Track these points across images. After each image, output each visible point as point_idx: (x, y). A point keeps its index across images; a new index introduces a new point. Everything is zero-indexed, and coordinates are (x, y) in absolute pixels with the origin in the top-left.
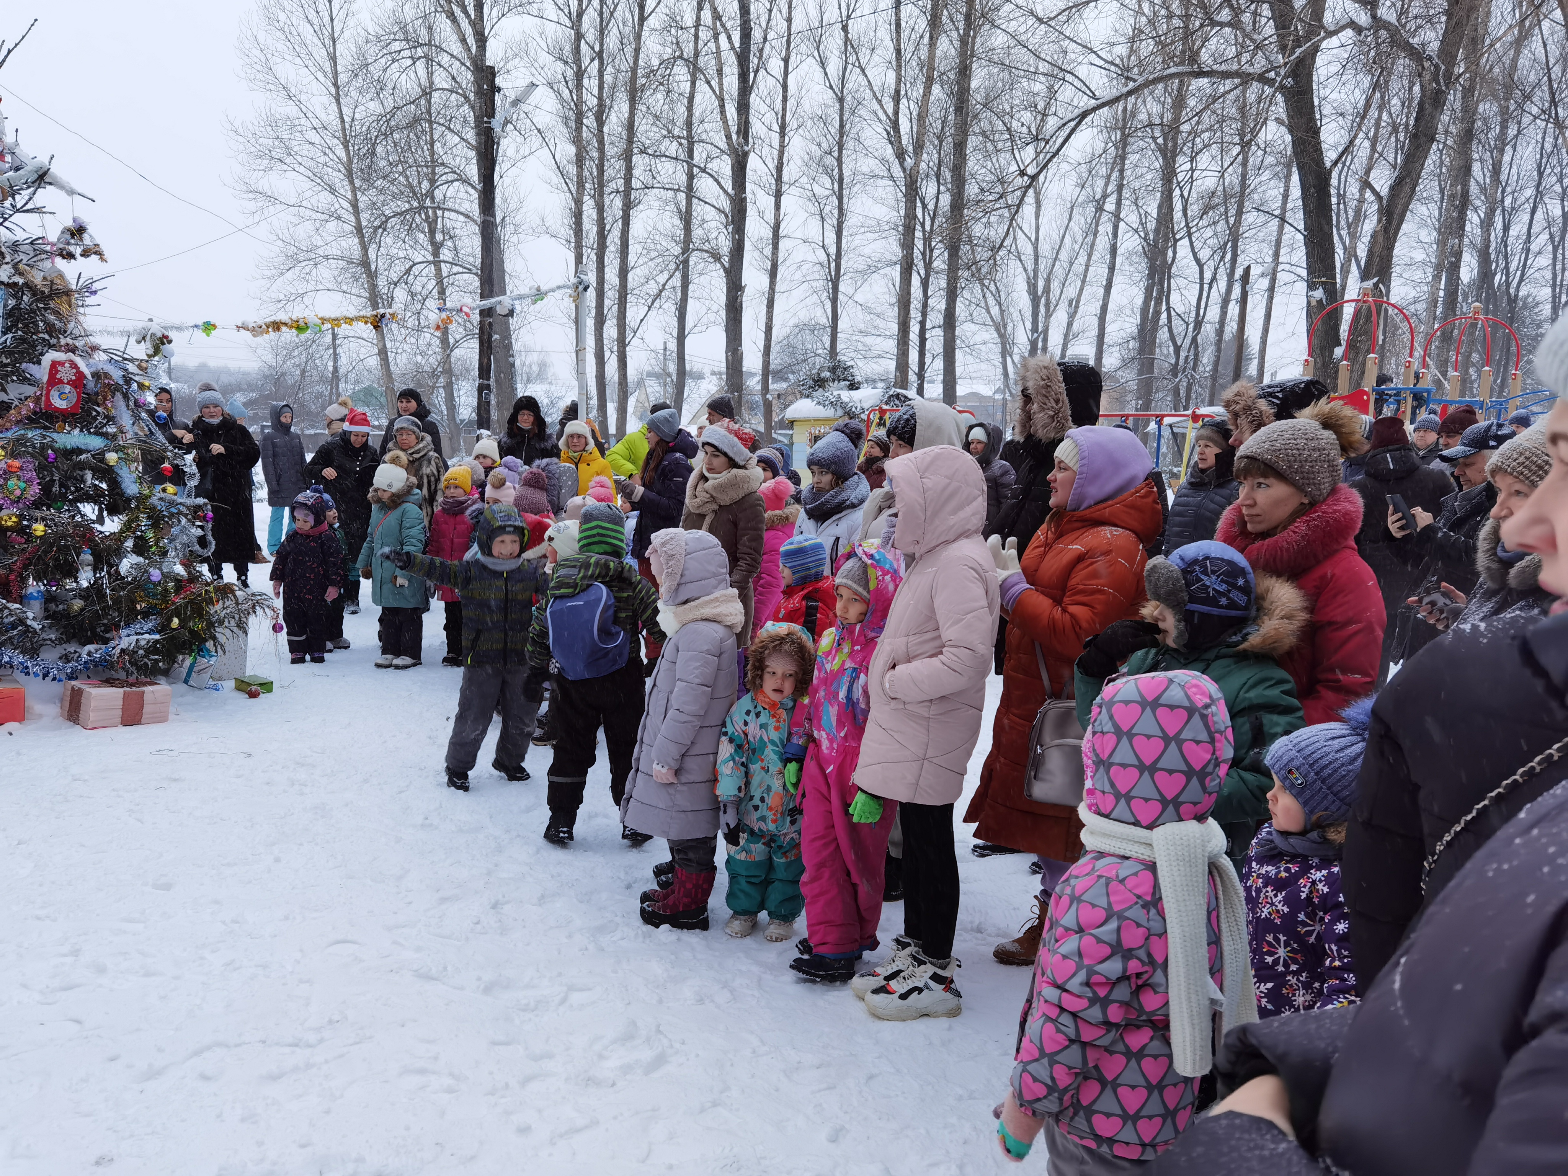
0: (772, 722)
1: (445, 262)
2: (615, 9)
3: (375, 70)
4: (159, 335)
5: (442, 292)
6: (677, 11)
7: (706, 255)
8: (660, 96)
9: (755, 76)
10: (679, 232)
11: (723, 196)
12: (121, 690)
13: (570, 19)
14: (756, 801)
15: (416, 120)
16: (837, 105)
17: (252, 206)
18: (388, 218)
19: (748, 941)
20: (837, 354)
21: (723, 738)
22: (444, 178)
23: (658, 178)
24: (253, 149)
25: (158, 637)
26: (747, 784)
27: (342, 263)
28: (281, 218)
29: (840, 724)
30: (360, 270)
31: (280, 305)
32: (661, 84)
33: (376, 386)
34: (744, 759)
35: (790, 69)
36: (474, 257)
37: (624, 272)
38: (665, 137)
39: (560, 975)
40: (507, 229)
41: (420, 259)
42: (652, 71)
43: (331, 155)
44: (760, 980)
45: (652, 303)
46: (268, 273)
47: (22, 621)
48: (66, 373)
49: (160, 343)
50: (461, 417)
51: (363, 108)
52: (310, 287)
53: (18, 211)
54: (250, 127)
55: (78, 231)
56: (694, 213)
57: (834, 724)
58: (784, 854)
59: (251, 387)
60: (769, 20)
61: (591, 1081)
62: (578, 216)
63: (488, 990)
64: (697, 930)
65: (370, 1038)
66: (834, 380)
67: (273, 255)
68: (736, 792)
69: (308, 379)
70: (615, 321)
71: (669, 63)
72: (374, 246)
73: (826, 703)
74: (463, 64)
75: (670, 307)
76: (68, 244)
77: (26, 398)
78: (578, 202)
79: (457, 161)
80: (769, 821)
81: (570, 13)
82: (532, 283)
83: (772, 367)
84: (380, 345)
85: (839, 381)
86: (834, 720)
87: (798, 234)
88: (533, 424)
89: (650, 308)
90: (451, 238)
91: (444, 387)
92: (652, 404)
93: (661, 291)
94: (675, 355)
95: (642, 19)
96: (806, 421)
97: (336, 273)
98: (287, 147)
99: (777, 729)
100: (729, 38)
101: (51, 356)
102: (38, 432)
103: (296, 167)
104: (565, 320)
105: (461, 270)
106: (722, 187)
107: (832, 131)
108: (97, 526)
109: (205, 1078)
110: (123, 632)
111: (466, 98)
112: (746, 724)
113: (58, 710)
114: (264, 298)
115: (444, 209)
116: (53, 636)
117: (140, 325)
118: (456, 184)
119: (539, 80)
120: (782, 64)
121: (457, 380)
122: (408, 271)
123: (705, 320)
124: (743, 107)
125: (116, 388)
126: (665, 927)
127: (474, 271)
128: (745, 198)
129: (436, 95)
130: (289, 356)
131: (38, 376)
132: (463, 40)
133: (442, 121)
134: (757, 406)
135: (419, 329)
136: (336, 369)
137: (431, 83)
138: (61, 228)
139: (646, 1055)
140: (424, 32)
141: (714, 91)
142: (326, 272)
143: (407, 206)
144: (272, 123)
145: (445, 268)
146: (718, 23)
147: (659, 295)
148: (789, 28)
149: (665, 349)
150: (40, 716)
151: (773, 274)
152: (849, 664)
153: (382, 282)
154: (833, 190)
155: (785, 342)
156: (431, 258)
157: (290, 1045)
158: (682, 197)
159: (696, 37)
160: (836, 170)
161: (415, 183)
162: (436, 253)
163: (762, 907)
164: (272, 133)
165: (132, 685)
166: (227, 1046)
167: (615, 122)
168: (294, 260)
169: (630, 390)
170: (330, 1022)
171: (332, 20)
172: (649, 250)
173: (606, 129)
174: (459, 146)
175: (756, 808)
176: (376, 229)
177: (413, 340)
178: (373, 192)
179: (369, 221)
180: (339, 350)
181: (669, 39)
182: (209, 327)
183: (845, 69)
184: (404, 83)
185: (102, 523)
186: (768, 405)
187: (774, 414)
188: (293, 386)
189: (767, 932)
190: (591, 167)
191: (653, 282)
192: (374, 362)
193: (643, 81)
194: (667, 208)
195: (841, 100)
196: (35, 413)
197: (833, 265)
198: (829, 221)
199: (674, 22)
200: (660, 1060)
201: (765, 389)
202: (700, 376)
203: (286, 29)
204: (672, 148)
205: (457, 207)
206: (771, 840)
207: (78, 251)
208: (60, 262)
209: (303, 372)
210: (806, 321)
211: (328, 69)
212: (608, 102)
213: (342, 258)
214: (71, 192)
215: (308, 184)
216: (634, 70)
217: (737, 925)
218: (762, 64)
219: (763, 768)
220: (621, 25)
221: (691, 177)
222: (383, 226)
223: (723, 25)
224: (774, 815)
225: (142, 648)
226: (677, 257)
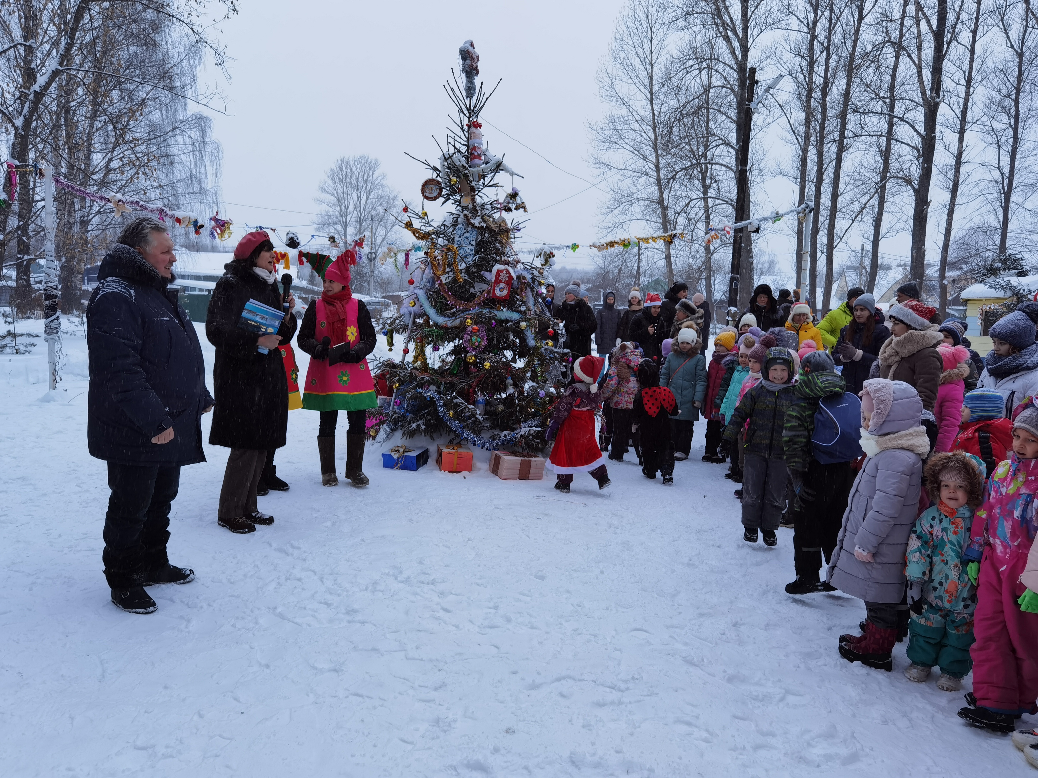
0: (952, 528)
1: (711, 197)
2: (840, 16)
3: (675, 80)
4: (548, 252)
5: (708, 217)
6: (887, 9)
7: (900, 181)
8: (870, 70)
9: (948, 47)
10: (879, 166)
11: (916, 136)
12: (520, 458)
13: (808, 27)
14: (936, 584)
15: (699, 108)
16: (1017, 60)
17: (598, 171)
18: (677, 172)
19: (923, 686)
20: (1006, 249)
21: (913, 535)
22: (714, 143)
23: (866, 129)
24: (601, 138)
25: (540, 429)
26: (931, 571)
27: (647, 202)
28: (613, 177)
29: (1014, 535)
30: (658, 206)
31: (609, 230)
32: (873, 62)
33: (662, 278)
34: (929, 552)
35: (977, 38)
36: (730, 193)
37: (835, 197)
38: (872, 99)
39: (780, 681)
40: (754, 173)
41: (695, 196)
42: (866, 53)
43: (645, 137)
44: (933, 717)
45: (856, 218)
46: (604, 211)
47: (474, 415)
48: (503, 277)
49: (548, 257)
50: (715, 298)
51: (666, 105)
52: (628, 218)
53: (486, 186)
54: (600, 125)
55: (514, 195)
56: (892, 151)
57: (1008, 535)
58: (957, 628)
59: (589, 281)
60: (962, 4)
61: (801, 759)
62: (804, 160)
63: (731, 680)
64: (882, 670)
65: (657, 694)
66: (1004, 269)
67: (607, 200)
68: (921, 576)
69: (622, 275)
70: (826, 231)
71: (879, 47)
72: (668, 190)
73: (1001, 518)
74: (732, 68)
75: (869, 220)
76: (509, 203)
77: (483, 291)
78: (805, 151)
79: (723, 132)
80: (945, 601)
81: (808, 23)
82: (773, 210)
83: (949, 259)
84: (667, 253)
85: (1009, 270)
86: (1008, 532)
87: (978, 160)
88: (767, 303)
89: (853, 221)
90: (716, 181)
91: (705, 279)
92: (849, 289)
93: (863, 209)
94: (870, 254)
95: (861, 18)
96: (979, 300)
97: (643, 208)
98: (620, 134)
99: (955, 533)
100: (928, 22)
101: (498, 267)
102: (488, 310)
103: (625, 146)
104: (790, 232)
105: (721, 202)
106: (916, 130)
107: (1012, 79)
108: (514, 365)
109: (562, 695)
110: (523, 425)
111: (732, 90)
112: (931, 526)
113: (488, 467)
114: (601, 226)
115: (712, 164)
116: (488, 425)
117: (539, 247)
118: (722, 147)
119: (784, 72)
120: (971, 35)
121: (714, 274)
122: (687, 205)
123: (896, 228)
124: (937, 70)
125: (528, 285)
126: (857, 663)
127: (730, 202)
128: (935, 136)
129: (712, 91)
130: (612, 261)
131: (489, 278)
132: (733, 53)
133: (716, 107)
134: (934, 289)
135: (692, 241)
136: (639, 268)
137: (710, 83)
138: (506, 194)
139: (844, 751)
140: (708, 51)
141: (914, 62)
142: (637, 208)
143: (689, 164)
144: (612, 121)
145: (710, 202)
146: (920, 13)
147: (861, 211)
148: (979, 8)
149: (863, 249)
150: (480, 469)
151: (954, 191)
152: (1023, 491)
153: (670, 213)
154: (1010, 124)
155: (961, 241)
156: (702, 196)
157: (609, 687)
158: (883, 140)
159: (902, 25)
160: (1013, 109)
161: (695, 149)
162: (705, 193)
163: (936, 663)
164: (612, 127)
165: (525, 456)
166: (574, 679)
167: (835, 93)
168: (619, 202)
169: (834, 279)
170: (633, 678)
171: (652, 53)
172: (855, 180)
173: (828, 99)
174: (725, 122)
175: (935, 589)
176: (669, 180)
177: (687, 249)
178: (669, 156)
179: (665, 175)
180: (642, 256)
181: (881, 30)
182: (574, 247)
183: (1025, 32)
184: (692, 86)
185: (515, 362)
186: (944, 289)
187: (948, 295)
188: (613, 279)
189: (939, 683)
190: (815, 125)
191: (857, 202)
192: (662, 263)
193: (859, 61)
194: (871, 149)
195: (1020, 55)
196: (487, 299)
197: (1006, 181)
198: (1005, 148)
199: (886, 17)
200: (853, 758)
201: (942, 276)
202: (888, 268)
203: (624, 63)
204: (878, 106)
205: (721, 162)
206: (946, 614)
207: (513, 206)
208: (504, 214)
209: (620, 270)
210: (980, 225)
211: (648, 84)
212: (831, 79)
213: (647, 199)
214: (512, 174)
215: (630, 155)
216: (852, 56)
217: (914, 672)
218: (954, 37)
219: (943, 561)
220: (844, 25)
221: (891, 125)
222: (674, 178)
223: (924, 14)
224: (950, 597)
225: (531, 435)
226: (877, 184)
